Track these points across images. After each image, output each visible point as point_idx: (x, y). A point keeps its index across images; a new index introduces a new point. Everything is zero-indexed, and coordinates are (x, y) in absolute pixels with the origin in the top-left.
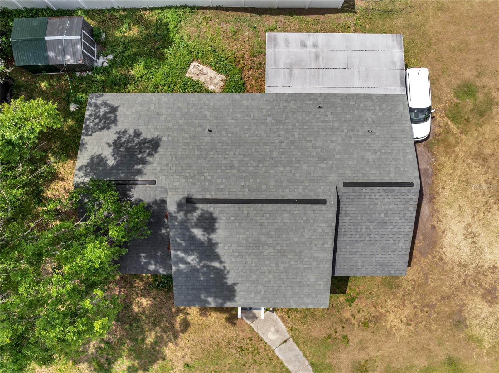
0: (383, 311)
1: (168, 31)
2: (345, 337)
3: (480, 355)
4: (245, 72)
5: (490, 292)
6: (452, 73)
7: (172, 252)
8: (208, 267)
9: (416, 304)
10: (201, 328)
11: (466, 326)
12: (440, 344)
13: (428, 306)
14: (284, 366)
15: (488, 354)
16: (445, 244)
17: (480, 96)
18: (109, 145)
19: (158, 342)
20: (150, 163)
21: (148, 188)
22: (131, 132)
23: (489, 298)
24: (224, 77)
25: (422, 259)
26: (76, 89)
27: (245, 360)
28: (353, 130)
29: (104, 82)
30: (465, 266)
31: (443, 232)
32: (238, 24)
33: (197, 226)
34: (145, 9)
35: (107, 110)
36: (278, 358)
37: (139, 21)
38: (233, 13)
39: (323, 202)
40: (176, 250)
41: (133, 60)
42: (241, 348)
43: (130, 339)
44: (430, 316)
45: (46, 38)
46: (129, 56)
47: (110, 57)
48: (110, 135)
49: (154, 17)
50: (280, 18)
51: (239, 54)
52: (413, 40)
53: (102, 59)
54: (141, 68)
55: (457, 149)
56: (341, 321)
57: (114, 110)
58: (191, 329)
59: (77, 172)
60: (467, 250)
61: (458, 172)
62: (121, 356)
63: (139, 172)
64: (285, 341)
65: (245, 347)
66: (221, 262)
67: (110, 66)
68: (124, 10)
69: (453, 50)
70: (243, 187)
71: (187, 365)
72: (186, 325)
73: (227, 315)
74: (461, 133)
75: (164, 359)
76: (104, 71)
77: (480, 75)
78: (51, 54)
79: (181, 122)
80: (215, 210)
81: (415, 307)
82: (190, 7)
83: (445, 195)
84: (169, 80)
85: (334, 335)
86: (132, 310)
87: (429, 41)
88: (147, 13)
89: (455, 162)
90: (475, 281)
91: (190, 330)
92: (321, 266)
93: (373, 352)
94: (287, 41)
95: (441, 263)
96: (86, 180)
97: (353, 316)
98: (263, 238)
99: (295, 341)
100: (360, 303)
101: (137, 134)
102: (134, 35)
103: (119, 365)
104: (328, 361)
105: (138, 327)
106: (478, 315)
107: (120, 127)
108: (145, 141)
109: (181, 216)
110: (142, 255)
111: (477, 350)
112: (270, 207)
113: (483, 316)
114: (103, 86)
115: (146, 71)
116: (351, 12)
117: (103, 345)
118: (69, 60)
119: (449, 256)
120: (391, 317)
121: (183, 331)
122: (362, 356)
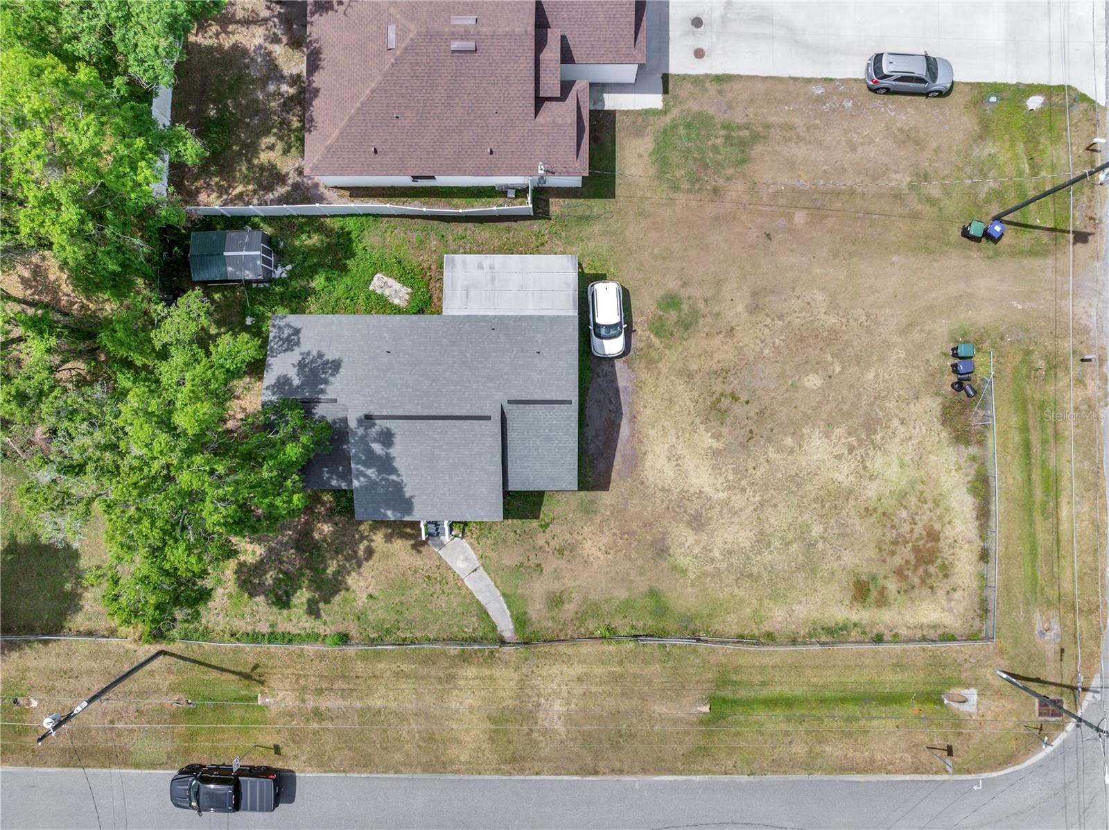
0: (580, 538)
1: (350, 241)
2: (538, 565)
3: (684, 586)
4: (432, 284)
5: (695, 518)
6: (654, 284)
7: (353, 466)
8: (386, 480)
9: (615, 530)
10: (386, 556)
11: (670, 555)
12: (641, 574)
13: (628, 533)
14: (474, 597)
15: (693, 585)
16: (647, 467)
17: (685, 307)
18: (294, 366)
19: (341, 571)
20: (332, 383)
21: (330, 405)
22: (314, 353)
23: (695, 525)
24: (410, 290)
25: (622, 482)
26: (253, 301)
27: (433, 590)
28: (522, 351)
29: (282, 295)
30: (669, 490)
31: (645, 454)
32: (424, 233)
33: (375, 441)
34: (326, 216)
35: (290, 331)
36: (467, 588)
37: (321, 229)
38: (419, 221)
39: (488, 418)
40: (357, 464)
41: (312, 271)
42: (429, 577)
43: (311, 569)
44: (630, 544)
45: (225, 254)
46: (309, 267)
47: (289, 267)
48: (295, 356)
49: (336, 224)
50: (470, 225)
51: (426, 265)
52: (612, 248)
53: (280, 270)
54: (322, 280)
55: (660, 365)
56: (534, 548)
57: (297, 332)
58: (376, 556)
59: (264, 391)
60: (671, 473)
61: (661, 390)
62: (301, 588)
63: (322, 391)
64: (475, 570)
65: (433, 576)
66: (399, 475)
67: (289, 278)
68: (303, 216)
69: (655, 258)
70: (418, 404)
71: (371, 596)
72: (370, 552)
73: (412, 542)
74: (665, 347)
75: (347, 590)
76: (282, 282)
77: (685, 284)
78: (230, 269)
79: (362, 343)
80: (392, 425)
81: (614, 534)
82: (373, 215)
83: (647, 414)
84: (352, 294)
85: (526, 563)
86: (313, 538)
87: (629, 250)
88: (328, 220)
89: (657, 379)
90: (679, 507)
91: (374, 558)
92: (492, 478)
93: (570, 583)
94: (464, 262)
95: (641, 487)
96: (274, 398)
97: (547, 543)
98: (437, 452)
99: (486, 570)
100: (554, 529)
101: (320, 355)
102: (314, 245)
103: (298, 598)
104: (520, 591)
105: (319, 555)
106: (683, 544)
107: (304, 348)
108: (327, 362)
109: (361, 431)
110: (325, 469)
111: (681, 581)
112: (440, 423)
113: (687, 544)
114: (282, 299)
115: (327, 284)
116: (544, 218)
117: (281, 576)
118: (248, 275)
119: (651, 480)
120: (588, 545)
121: (367, 559)
122: (556, 586)
